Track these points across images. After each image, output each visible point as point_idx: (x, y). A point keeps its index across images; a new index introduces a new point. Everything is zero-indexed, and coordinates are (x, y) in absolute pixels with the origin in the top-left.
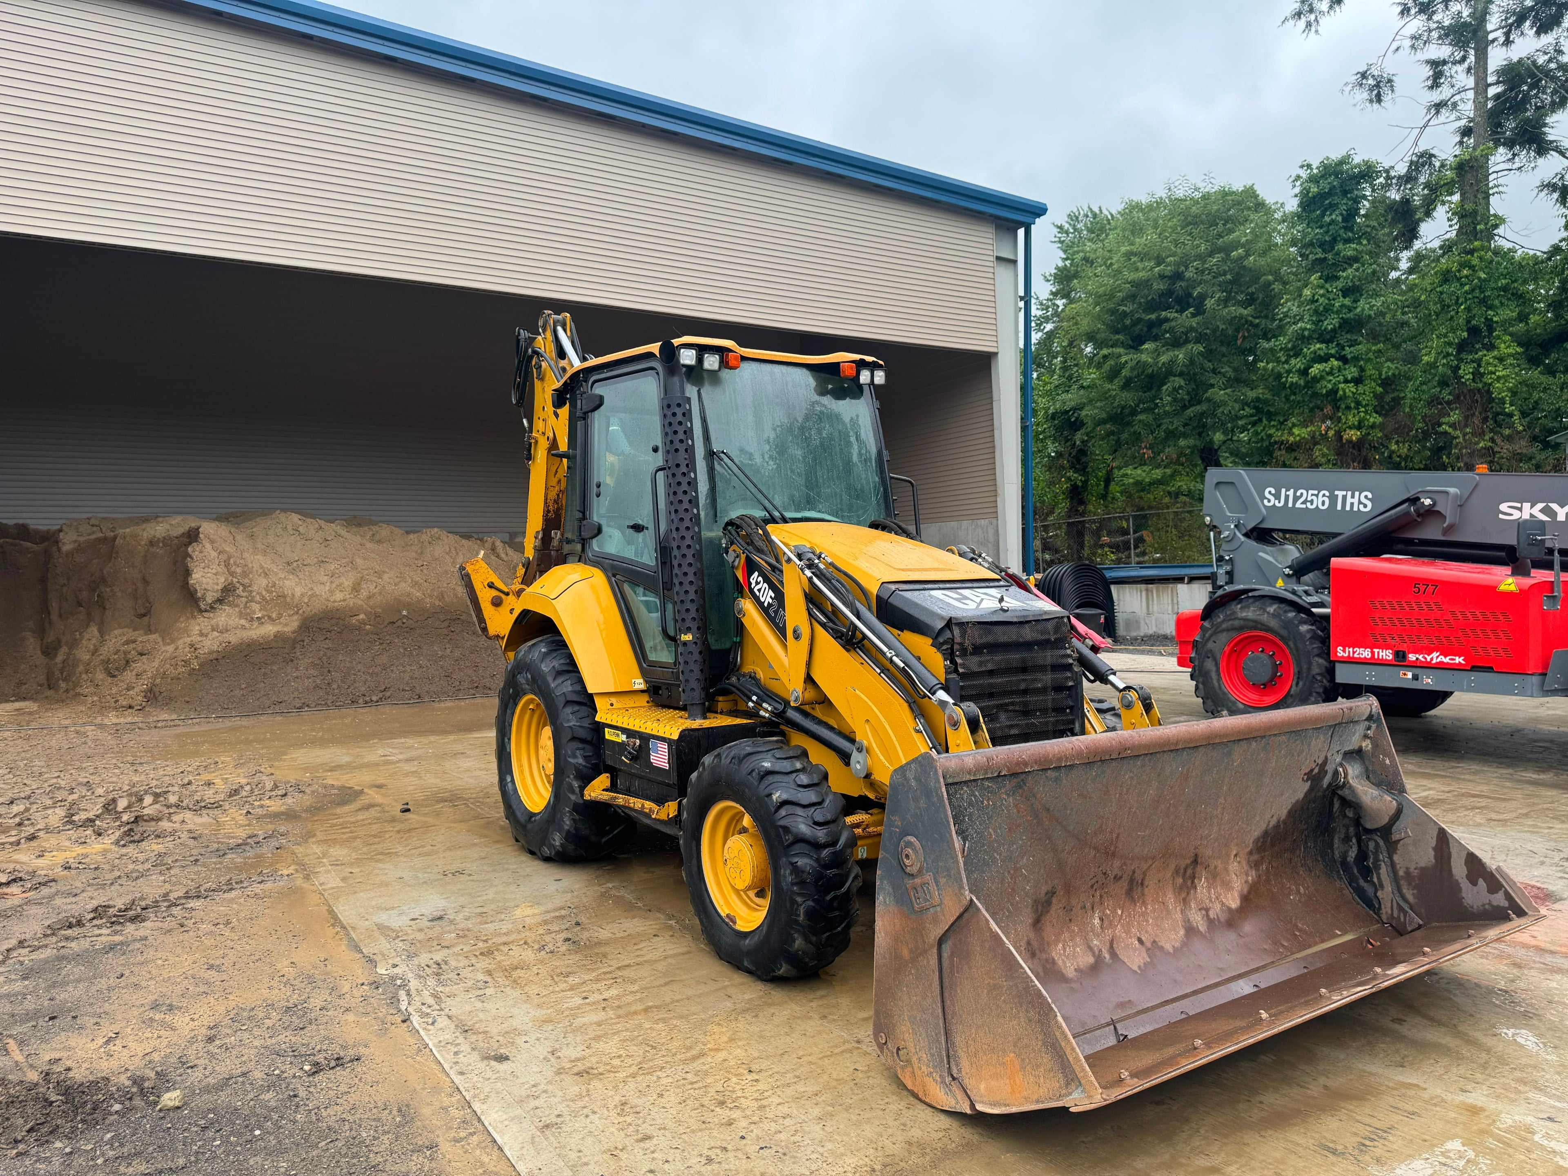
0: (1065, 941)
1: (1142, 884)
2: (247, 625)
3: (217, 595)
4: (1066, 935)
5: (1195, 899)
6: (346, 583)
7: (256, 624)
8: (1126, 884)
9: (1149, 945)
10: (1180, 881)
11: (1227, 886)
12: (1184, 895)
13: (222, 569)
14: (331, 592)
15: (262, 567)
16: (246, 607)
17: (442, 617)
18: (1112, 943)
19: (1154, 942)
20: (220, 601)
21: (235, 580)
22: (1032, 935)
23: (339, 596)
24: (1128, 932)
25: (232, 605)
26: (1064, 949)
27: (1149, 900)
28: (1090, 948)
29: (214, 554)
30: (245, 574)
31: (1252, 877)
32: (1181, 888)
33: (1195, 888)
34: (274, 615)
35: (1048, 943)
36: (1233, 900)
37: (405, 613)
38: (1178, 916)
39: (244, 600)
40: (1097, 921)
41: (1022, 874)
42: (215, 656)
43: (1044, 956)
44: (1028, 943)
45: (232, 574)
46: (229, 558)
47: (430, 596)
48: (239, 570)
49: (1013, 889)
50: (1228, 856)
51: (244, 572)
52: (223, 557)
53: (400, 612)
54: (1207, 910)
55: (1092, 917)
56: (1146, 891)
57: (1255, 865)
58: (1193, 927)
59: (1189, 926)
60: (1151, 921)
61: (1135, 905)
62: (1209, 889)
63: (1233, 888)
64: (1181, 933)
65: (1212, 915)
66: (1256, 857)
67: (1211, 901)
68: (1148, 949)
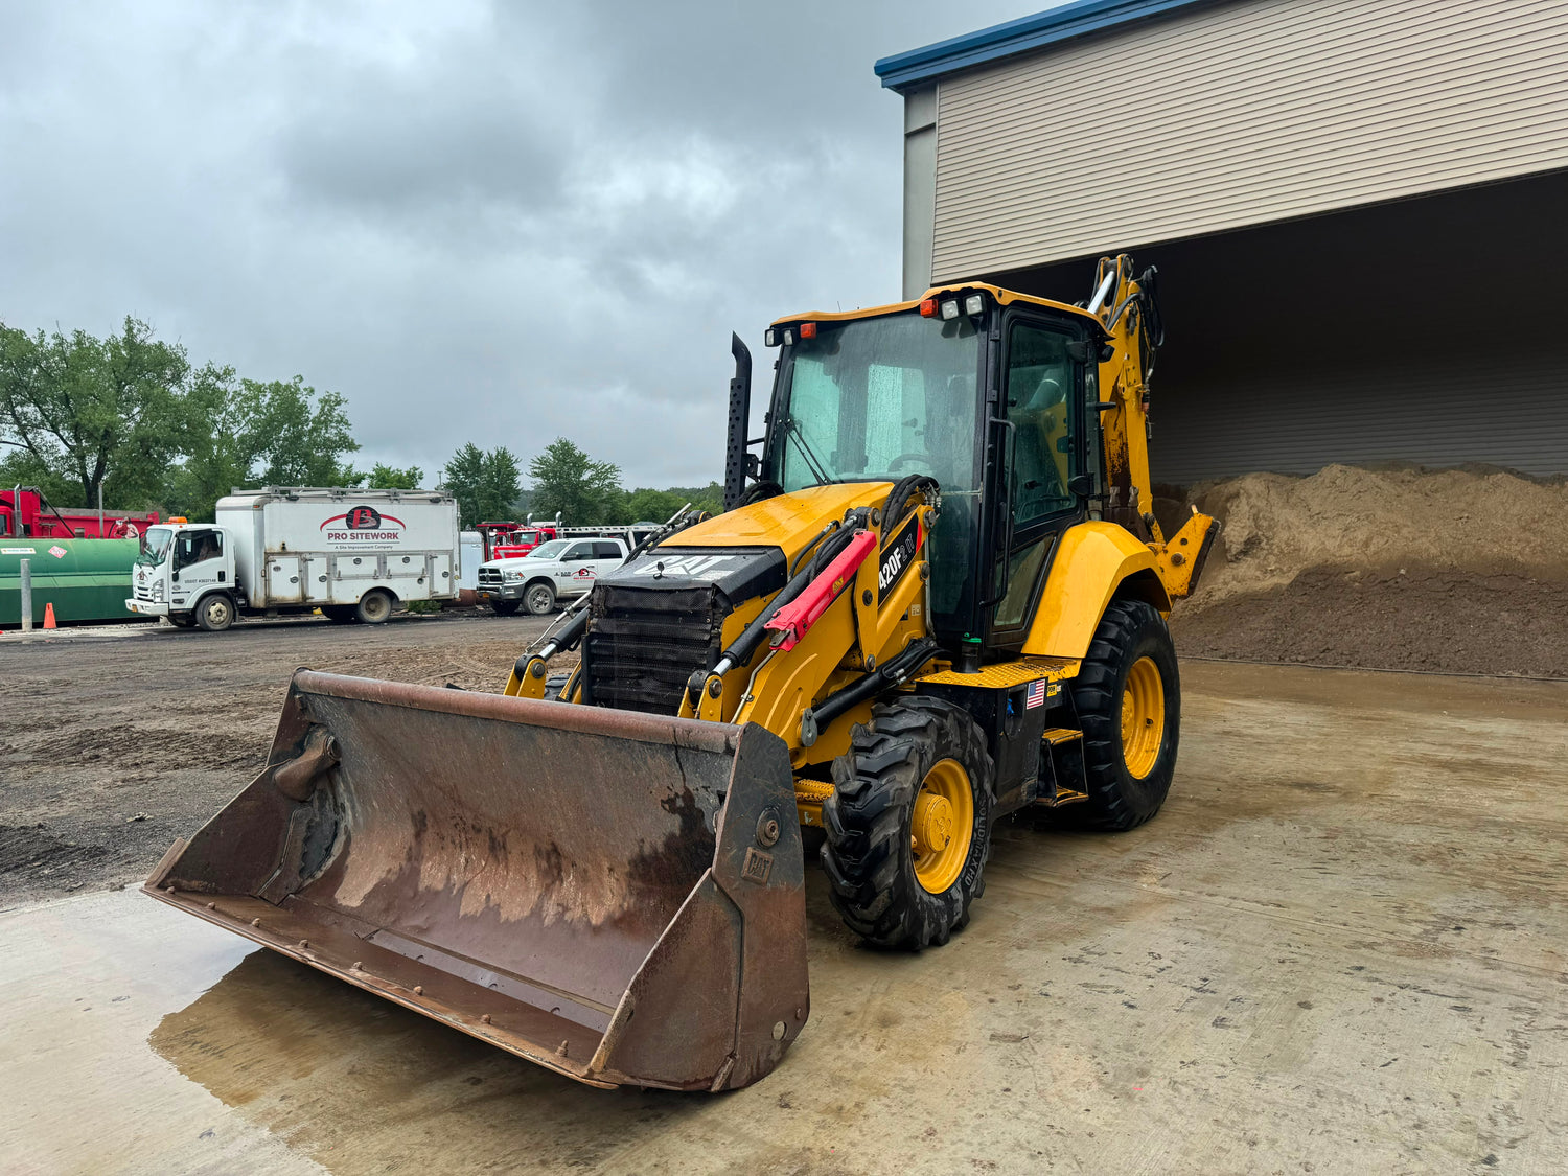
0: (435, 861)
1: (504, 848)
2: (1261, 577)
3: (1241, 547)
4: (438, 858)
5: (559, 892)
6: (1360, 537)
7: (1269, 575)
8: (488, 840)
9: (492, 905)
10: (544, 864)
11: (599, 899)
12: (548, 881)
13: (1251, 523)
14: (1340, 546)
15: (1287, 521)
16: (1265, 559)
17: (1447, 579)
18: (467, 884)
19: (499, 905)
20: (1244, 552)
21: (1260, 533)
22: (413, 844)
23: (1347, 550)
24: (484, 885)
25: (1255, 557)
26: (431, 867)
27: (512, 867)
28: (449, 878)
29: (1247, 508)
30: (1270, 527)
31: (630, 903)
32: (545, 872)
33: (562, 881)
34: (1285, 569)
35: (423, 857)
36: (597, 915)
37: (1402, 571)
38: (534, 897)
39: (1265, 552)
40: (463, 861)
42: (1221, 602)
43: (416, 864)
44: (410, 849)
45: (1258, 527)
46: (1259, 512)
47: (1449, 554)
48: (1265, 524)
50: (601, 866)
51: (1270, 525)
52: (1254, 511)
53: (1398, 569)
54: (566, 909)
55: (460, 855)
56: (509, 856)
57: (638, 894)
58: (541, 915)
59: (537, 912)
60: (507, 887)
61: (499, 865)
62: (577, 889)
63: (604, 905)
64: (526, 913)
65: (568, 916)
66: (640, 885)
67: (574, 903)
68: (488, 907)
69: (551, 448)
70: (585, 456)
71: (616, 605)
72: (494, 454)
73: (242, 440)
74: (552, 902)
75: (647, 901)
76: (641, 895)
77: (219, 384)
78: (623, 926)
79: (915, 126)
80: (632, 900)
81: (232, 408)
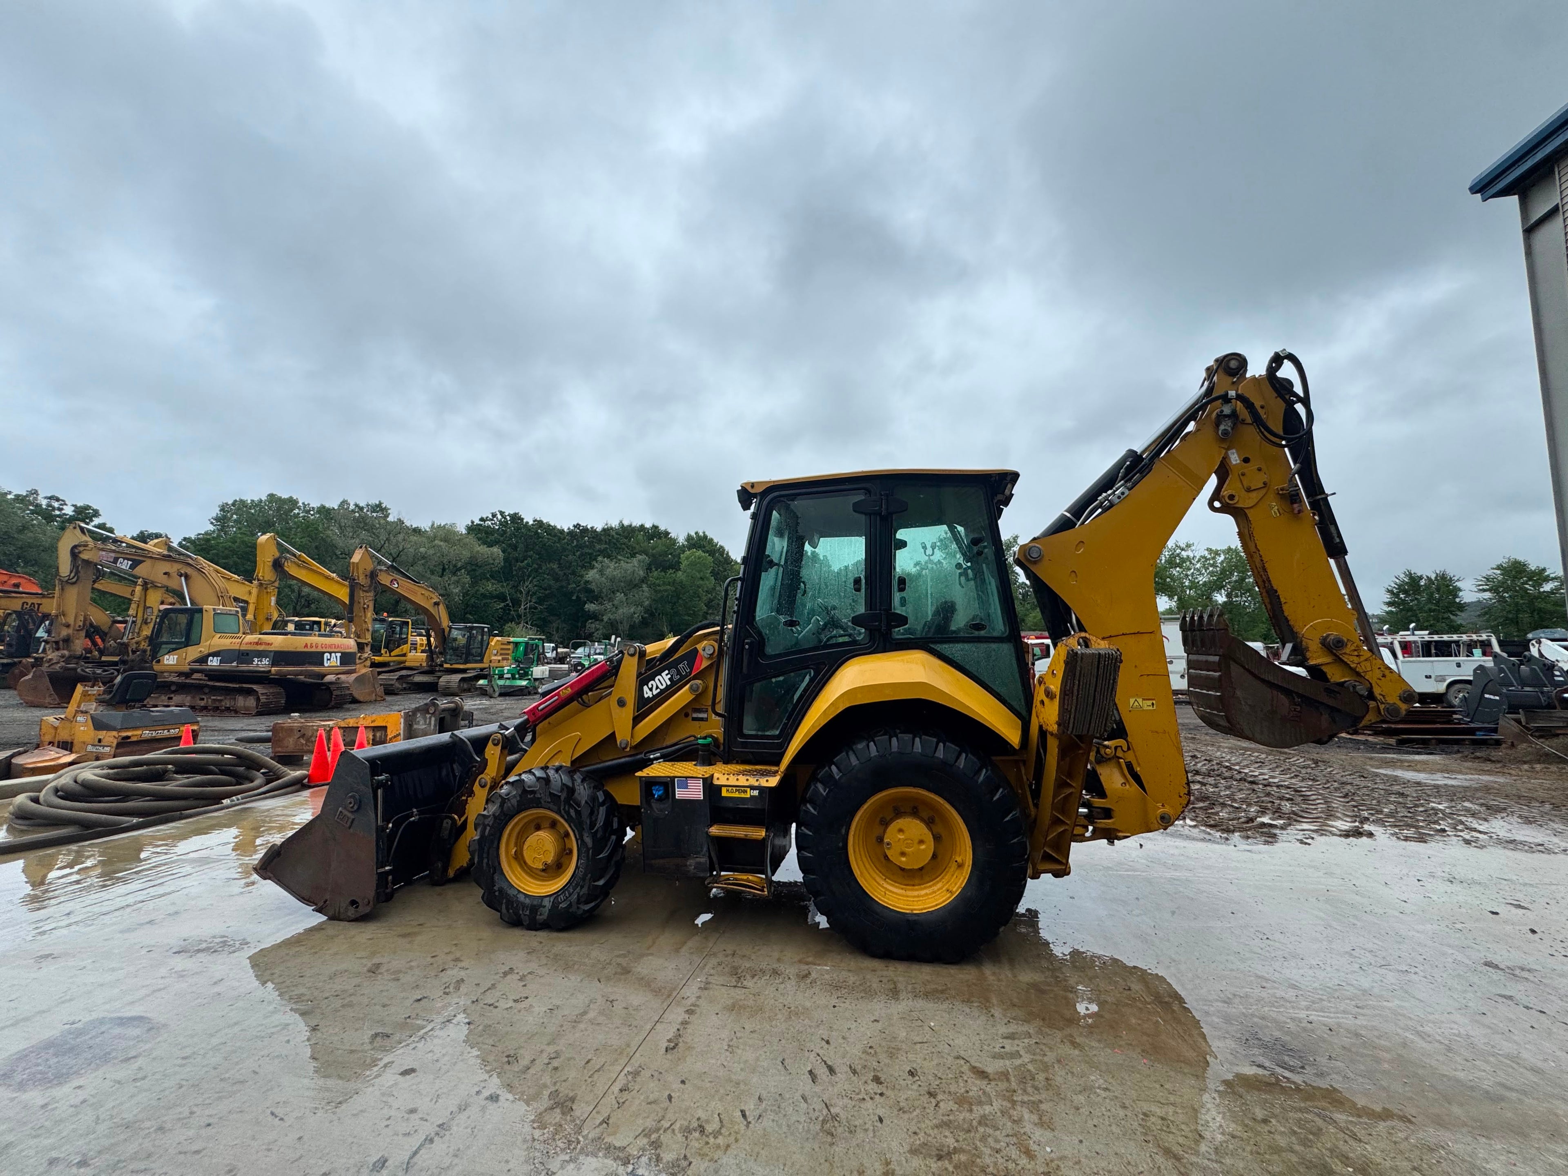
69: (1499, 567)
70: (1544, 570)
72: (1433, 577)
73: (1205, 584)
77: (1183, 553)
79: (1538, 213)
81: (1198, 566)
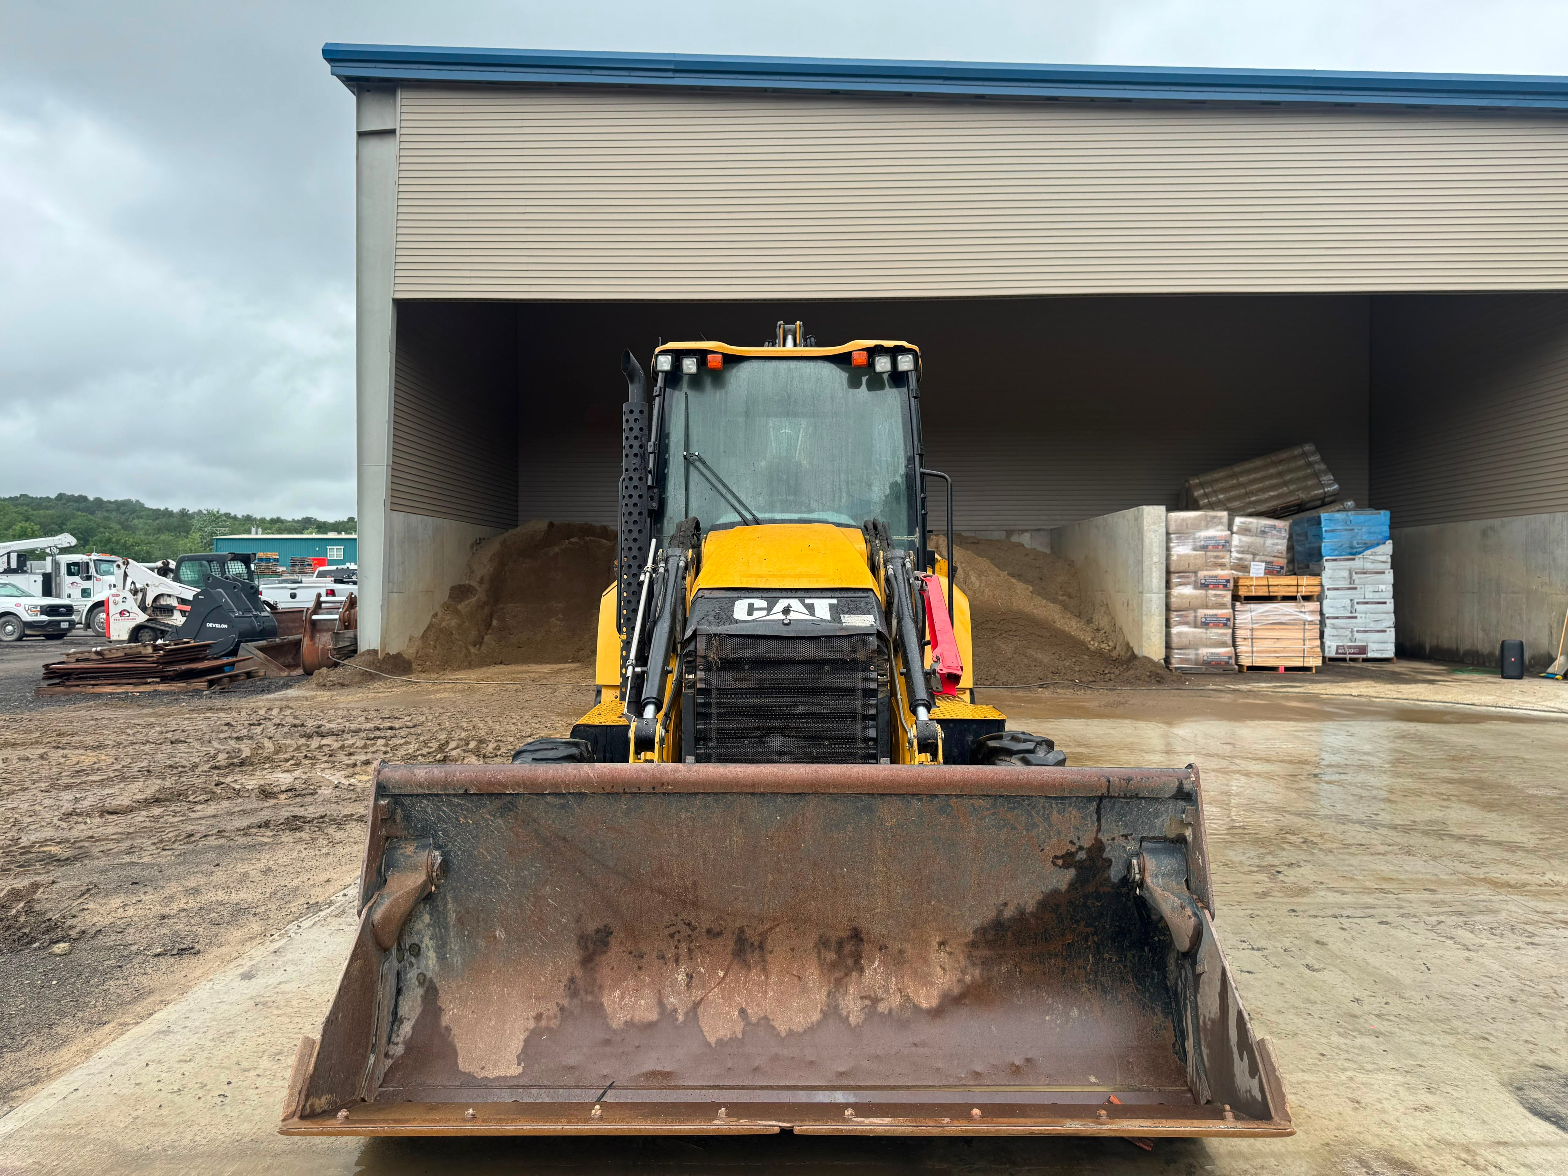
0: (627, 988)
1: (761, 947)
4: (631, 983)
5: (860, 982)
8: (731, 943)
9: (754, 1020)
10: (831, 956)
11: (924, 980)
12: (838, 974)
18: (698, 1004)
19: (766, 1018)
22: (578, 973)
24: (729, 999)
26: (622, 997)
27: (774, 968)
31: (973, 975)
32: (834, 966)
33: (862, 970)
35: (601, 987)
36: (927, 998)
38: (821, 996)
40: (681, 977)
41: (549, 905)
43: (589, 998)
44: (572, 981)
49: (540, 918)
50: (926, 943)
54: (876, 1001)
55: (675, 971)
56: (769, 957)
57: (983, 963)
58: (840, 1015)
59: (832, 1012)
60: (771, 994)
61: (749, 969)
62: (887, 977)
63: (932, 984)
64: (816, 1017)
65: (882, 1007)
66: (987, 953)
67: (887, 991)
68: (748, 1024)
71: (733, 656)
74: (851, 997)
75: (996, 969)
76: (986, 963)
78: (967, 1002)
79: (370, 126)
80: (977, 971)
